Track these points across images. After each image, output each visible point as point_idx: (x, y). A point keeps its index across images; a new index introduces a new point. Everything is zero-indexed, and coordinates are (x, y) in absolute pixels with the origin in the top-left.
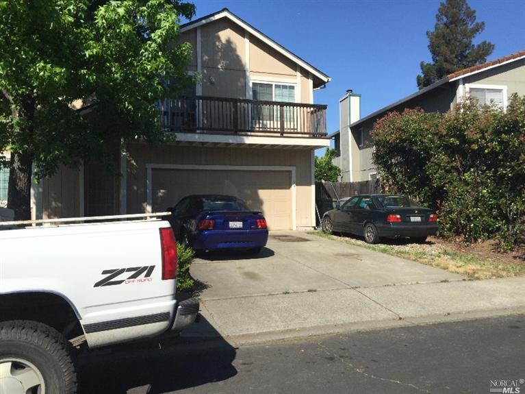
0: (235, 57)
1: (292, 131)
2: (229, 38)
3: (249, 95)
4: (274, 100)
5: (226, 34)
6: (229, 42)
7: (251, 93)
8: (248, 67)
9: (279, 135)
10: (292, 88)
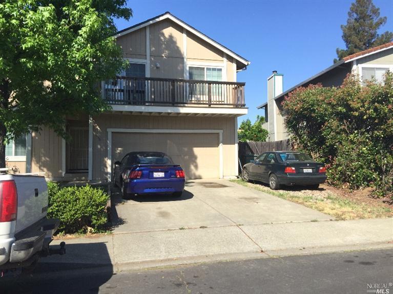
0: (176, 48)
1: (218, 103)
2: (171, 34)
3: (186, 76)
4: (205, 80)
5: (168, 31)
6: (171, 37)
7: (188, 74)
8: (185, 55)
9: (207, 106)
10: (220, 70)
